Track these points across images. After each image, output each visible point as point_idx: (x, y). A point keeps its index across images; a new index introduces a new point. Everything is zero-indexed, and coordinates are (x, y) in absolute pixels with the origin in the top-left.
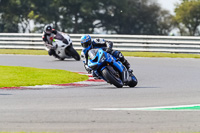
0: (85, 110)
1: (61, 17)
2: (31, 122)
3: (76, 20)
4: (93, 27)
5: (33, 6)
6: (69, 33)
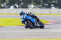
0: (48, 32)
1: (42, 4)
2: (32, 36)
3: (46, 5)
4: (51, 6)
6: (44, 8)
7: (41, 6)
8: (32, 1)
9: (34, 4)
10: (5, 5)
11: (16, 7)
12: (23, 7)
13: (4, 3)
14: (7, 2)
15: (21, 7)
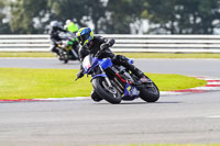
1: (178, 16)
3: (195, 20)
4: (213, 27)
6: (187, 33)
7: (175, 24)
8: (145, 8)
9: (151, 16)
10: (44, 20)
12: (111, 30)
13: (41, 13)
14: (53, 11)
15: (105, 28)
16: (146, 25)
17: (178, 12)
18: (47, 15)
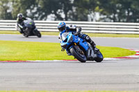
0: (133, 75)
1: (118, 11)
2: (96, 84)
3: (128, 13)
5: (98, 3)
7: (116, 15)
9: (101, 10)
10: (34, 11)
11: (59, 18)
12: (76, 18)
13: (32, 7)
14: (39, 6)
15: (72, 17)
16: (98, 16)
17: (118, 8)
18: (36, 8)
